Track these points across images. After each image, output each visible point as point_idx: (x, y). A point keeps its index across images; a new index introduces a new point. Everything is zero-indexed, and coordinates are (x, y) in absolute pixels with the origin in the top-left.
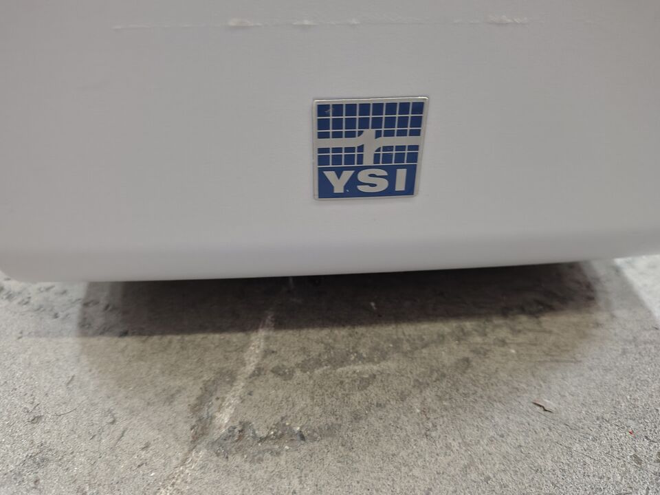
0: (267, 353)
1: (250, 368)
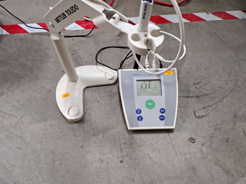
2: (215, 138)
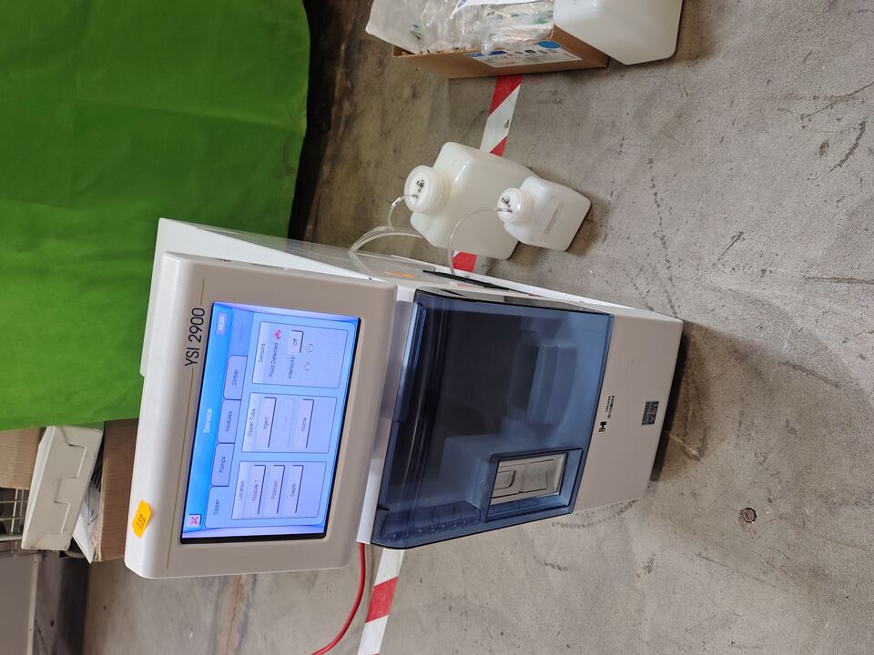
1: (682, 442)
2: (770, 457)
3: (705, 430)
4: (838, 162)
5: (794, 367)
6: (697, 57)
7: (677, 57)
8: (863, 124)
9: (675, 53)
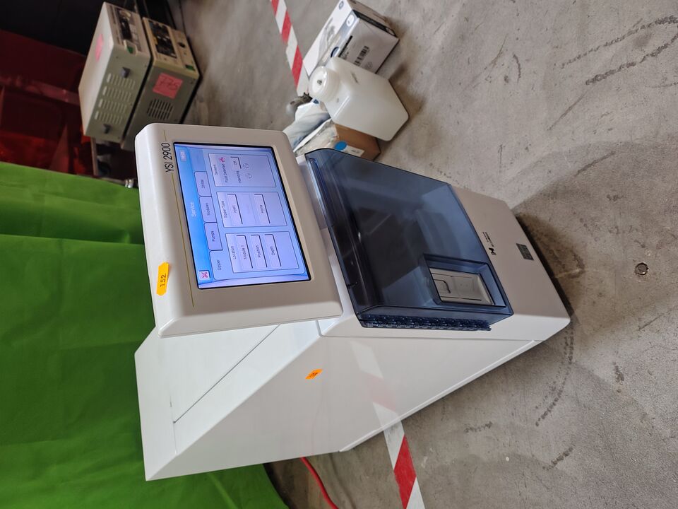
0: (561, 272)
1: (566, 273)
3: (572, 251)
4: (518, 77)
5: (584, 169)
6: (420, 108)
7: (411, 115)
8: (515, 56)
9: (409, 116)
